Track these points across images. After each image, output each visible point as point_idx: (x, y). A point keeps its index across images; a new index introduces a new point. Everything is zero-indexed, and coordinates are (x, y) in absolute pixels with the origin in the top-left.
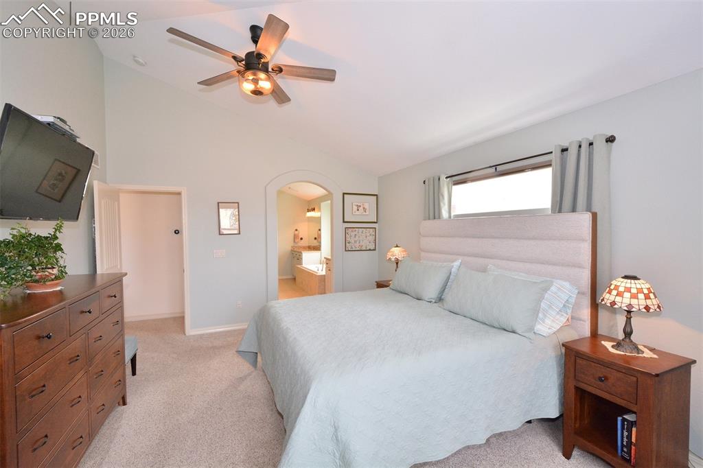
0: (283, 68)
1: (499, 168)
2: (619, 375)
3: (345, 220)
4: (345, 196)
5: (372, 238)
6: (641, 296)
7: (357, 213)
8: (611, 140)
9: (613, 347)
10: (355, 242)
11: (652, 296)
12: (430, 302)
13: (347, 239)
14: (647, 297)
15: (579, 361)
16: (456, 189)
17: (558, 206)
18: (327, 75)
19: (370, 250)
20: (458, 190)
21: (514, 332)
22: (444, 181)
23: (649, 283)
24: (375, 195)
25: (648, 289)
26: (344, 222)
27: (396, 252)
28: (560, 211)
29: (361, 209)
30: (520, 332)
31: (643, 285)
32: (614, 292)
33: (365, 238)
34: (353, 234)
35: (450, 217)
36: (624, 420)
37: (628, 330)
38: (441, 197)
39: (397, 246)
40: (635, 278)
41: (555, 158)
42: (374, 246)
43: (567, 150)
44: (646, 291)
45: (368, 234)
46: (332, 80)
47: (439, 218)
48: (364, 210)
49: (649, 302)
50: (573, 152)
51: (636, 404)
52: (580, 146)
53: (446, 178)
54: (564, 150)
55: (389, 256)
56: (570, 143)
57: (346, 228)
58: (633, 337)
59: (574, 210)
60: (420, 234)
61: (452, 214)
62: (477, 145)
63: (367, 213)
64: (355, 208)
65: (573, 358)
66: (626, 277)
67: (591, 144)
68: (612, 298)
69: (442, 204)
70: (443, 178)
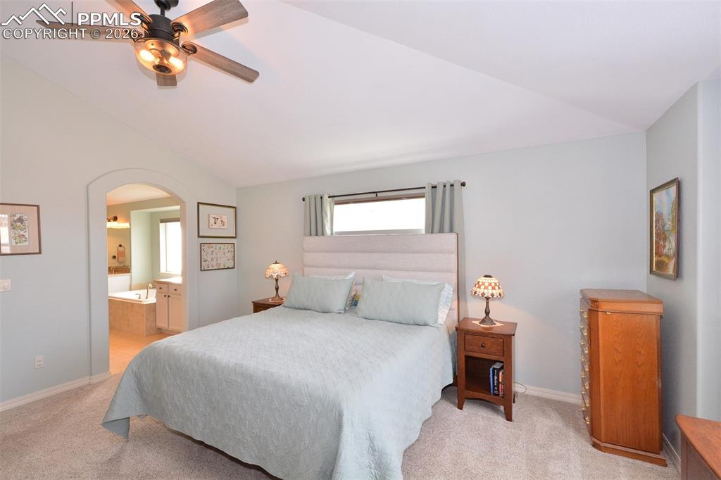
0: (199, 49)
1: (379, 195)
2: (493, 340)
3: (201, 234)
4: (200, 206)
5: (230, 255)
6: (490, 288)
7: (215, 226)
8: (463, 184)
9: (480, 323)
10: (212, 259)
11: (497, 288)
12: (340, 313)
13: (203, 257)
14: (493, 288)
15: (467, 337)
16: (337, 208)
17: (430, 228)
18: (248, 75)
19: (228, 268)
20: (339, 209)
21: (426, 325)
22: (327, 201)
23: (498, 280)
24: (233, 207)
25: (495, 283)
26: (199, 236)
27: (276, 269)
28: (432, 232)
29: (219, 222)
30: (431, 324)
31: (493, 281)
32: (483, 287)
33: (222, 256)
34: (211, 250)
35: (332, 234)
36: (494, 369)
37: (488, 310)
38: (324, 215)
39: (276, 263)
40: (490, 276)
41: (428, 191)
42: (232, 264)
43: (435, 187)
44: (493, 285)
45: (226, 251)
46: (250, 80)
47: (323, 235)
48: (221, 223)
49: (494, 292)
50: (440, 189)
51: (503, 356)
52: (445, 186)
53: (329, 197)
54: (434, 187)
55: (269, 273)
56: (438, 183)
57: (201, 244)
58: (490, 316)
59: (441, 231)
60: (303, 249)
61: (335, 230)
62: (359, 171)
63: (226, 227)
64: (212, 221)
65: (463, 335)
66: (486, 276)
67: (452, 185)
68: (482, 291)
69: (325, 221)
70: (326, 198)
